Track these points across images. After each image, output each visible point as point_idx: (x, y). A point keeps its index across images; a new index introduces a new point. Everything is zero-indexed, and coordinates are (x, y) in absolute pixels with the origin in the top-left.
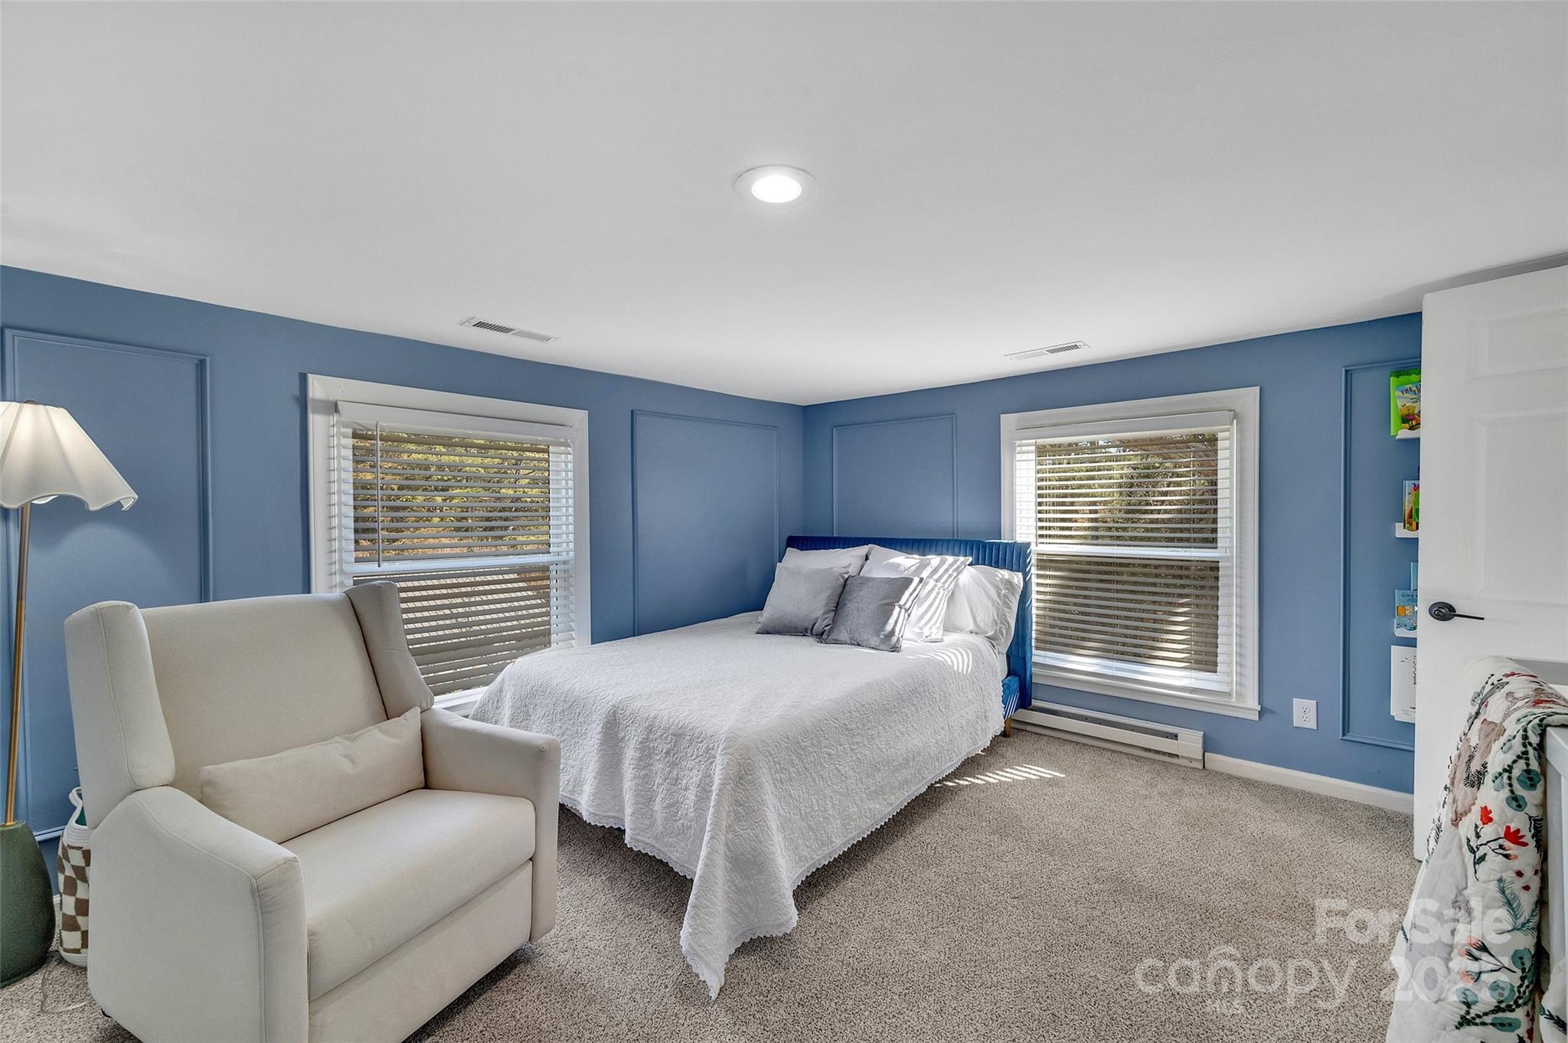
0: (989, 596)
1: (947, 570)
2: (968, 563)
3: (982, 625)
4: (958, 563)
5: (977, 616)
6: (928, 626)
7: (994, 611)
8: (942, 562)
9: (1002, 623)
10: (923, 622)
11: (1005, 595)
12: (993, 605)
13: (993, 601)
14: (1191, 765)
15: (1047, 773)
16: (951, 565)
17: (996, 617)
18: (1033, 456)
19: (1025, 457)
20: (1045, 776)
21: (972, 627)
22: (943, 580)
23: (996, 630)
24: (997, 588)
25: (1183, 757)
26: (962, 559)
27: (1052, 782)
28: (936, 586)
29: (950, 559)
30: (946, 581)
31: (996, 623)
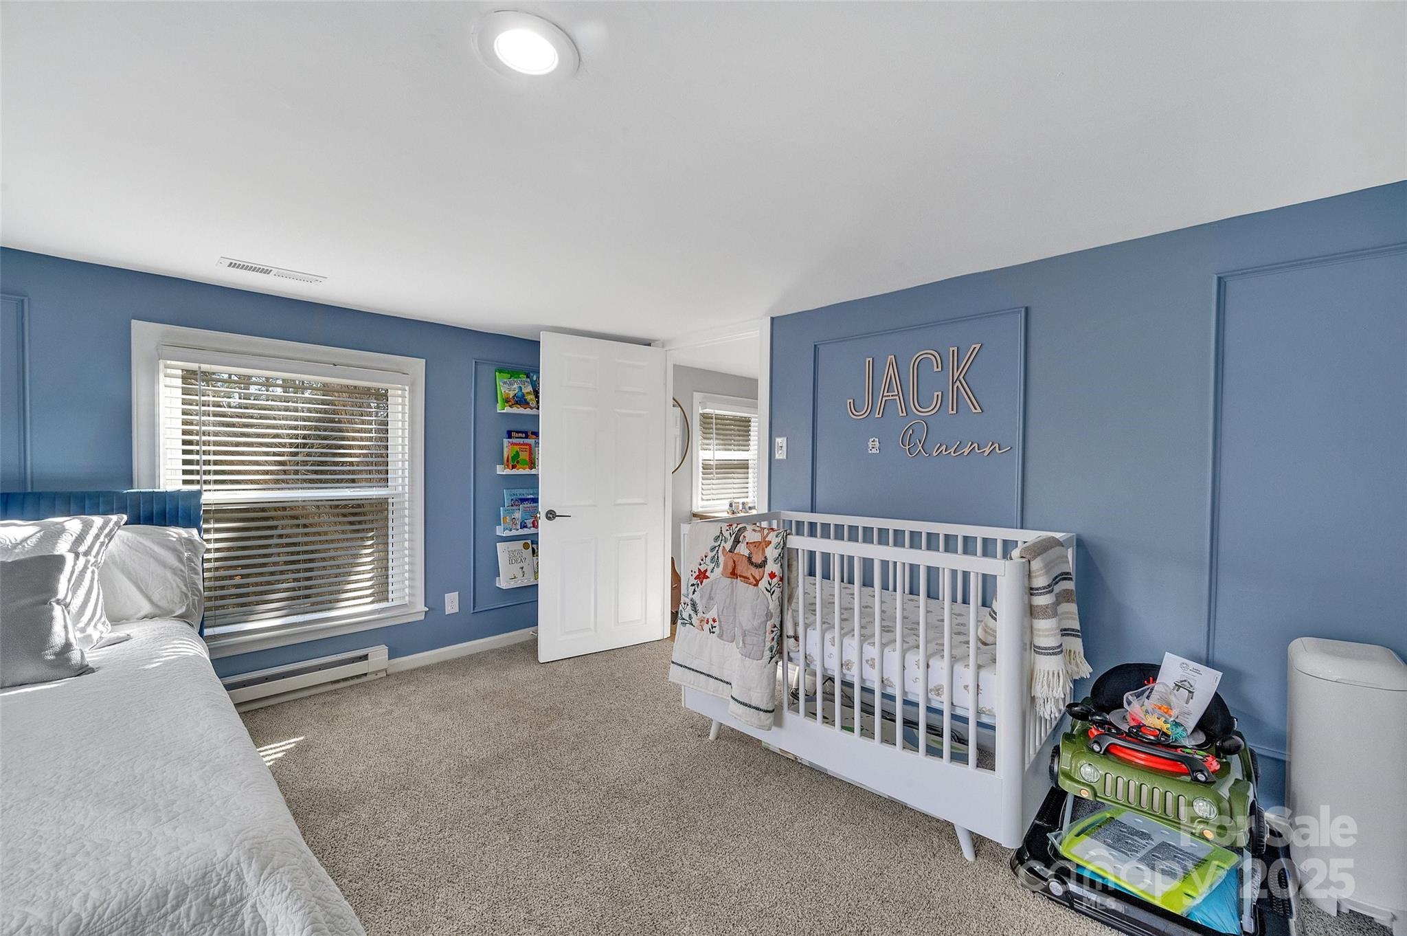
0: (164, 565)
1: (97, 537)
2: (123, 523)
3: (163, 604)
4: (111, 525)
5: (150, 593)
6: (93, 624)
7: (178, 580)
8: (87, 527)
9: (193, 594)
10: (85, 619)
11: (189, 559)
12: (175, 574)
13: (174, 571)
14: (378, 676)
15: (290, 743)
16: (102, 528)
17: (184, 589)
18: (179, 382)
19: (169, 381)
20: (288, 747)
21: (146, 608)
22: (94, 552)
23: (188, 605)
24: (175, 551)
25: (371, 673)
26: (114, 518)
27: (301, 749)
28: (88, 561)
29: (98, 520)
30: (98, 553)
31: (186, 595)
